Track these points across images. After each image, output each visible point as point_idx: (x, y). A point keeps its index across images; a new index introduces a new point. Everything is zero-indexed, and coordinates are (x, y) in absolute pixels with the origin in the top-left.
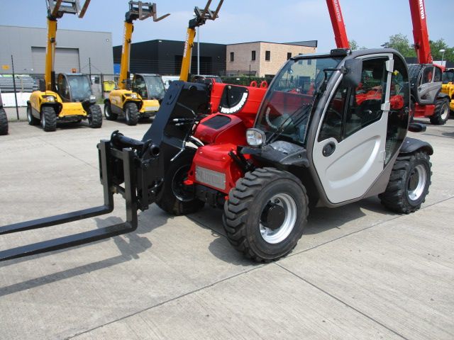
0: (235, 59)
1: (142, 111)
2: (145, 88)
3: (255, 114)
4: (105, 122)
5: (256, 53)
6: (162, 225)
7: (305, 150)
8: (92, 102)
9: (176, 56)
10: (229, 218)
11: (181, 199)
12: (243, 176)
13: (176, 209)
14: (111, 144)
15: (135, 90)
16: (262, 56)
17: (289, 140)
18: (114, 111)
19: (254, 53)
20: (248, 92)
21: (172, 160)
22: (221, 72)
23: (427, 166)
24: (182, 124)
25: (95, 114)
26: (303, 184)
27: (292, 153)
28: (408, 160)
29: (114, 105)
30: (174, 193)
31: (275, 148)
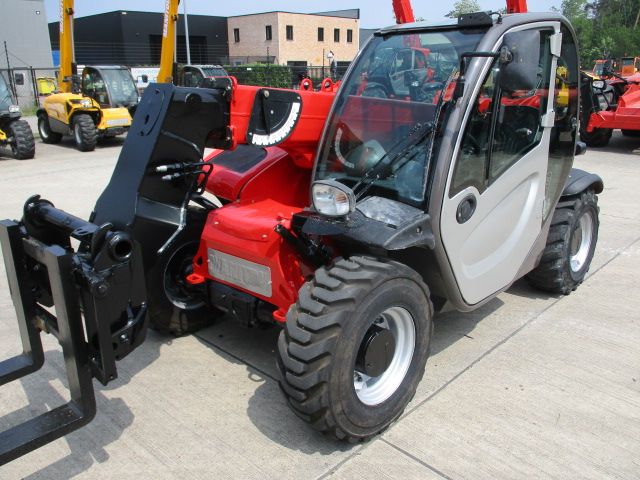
0: (241, 38)
1: (102, 127)
2: (104, 89)
3: (316, 143)
4: (40, 148)
5: (273, 30)
6: (150, 363)
7: (427, 216)
8: (15, 116)
9: (151, 36)
10: (291, 372)
11: (182, 306)
12: (311, 277)
13: (175, 325)
14: (23, 230)
15: (88, 93)
16: (282, 32)
17: (391, 195)
18: (55, 128)
19: (269, 29)
20: (300, 101)
21: (161, 250)
22: (222, 59)
23: (594, 211)
24: (177, 175)
25: (20, 136)
26: (425, 281)
27: (406, 225)
28: (572, 208)
29: (53, 118)
30: (169, 296)
31: (368, 215)
